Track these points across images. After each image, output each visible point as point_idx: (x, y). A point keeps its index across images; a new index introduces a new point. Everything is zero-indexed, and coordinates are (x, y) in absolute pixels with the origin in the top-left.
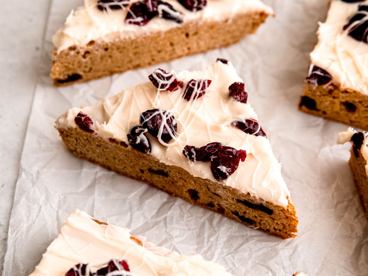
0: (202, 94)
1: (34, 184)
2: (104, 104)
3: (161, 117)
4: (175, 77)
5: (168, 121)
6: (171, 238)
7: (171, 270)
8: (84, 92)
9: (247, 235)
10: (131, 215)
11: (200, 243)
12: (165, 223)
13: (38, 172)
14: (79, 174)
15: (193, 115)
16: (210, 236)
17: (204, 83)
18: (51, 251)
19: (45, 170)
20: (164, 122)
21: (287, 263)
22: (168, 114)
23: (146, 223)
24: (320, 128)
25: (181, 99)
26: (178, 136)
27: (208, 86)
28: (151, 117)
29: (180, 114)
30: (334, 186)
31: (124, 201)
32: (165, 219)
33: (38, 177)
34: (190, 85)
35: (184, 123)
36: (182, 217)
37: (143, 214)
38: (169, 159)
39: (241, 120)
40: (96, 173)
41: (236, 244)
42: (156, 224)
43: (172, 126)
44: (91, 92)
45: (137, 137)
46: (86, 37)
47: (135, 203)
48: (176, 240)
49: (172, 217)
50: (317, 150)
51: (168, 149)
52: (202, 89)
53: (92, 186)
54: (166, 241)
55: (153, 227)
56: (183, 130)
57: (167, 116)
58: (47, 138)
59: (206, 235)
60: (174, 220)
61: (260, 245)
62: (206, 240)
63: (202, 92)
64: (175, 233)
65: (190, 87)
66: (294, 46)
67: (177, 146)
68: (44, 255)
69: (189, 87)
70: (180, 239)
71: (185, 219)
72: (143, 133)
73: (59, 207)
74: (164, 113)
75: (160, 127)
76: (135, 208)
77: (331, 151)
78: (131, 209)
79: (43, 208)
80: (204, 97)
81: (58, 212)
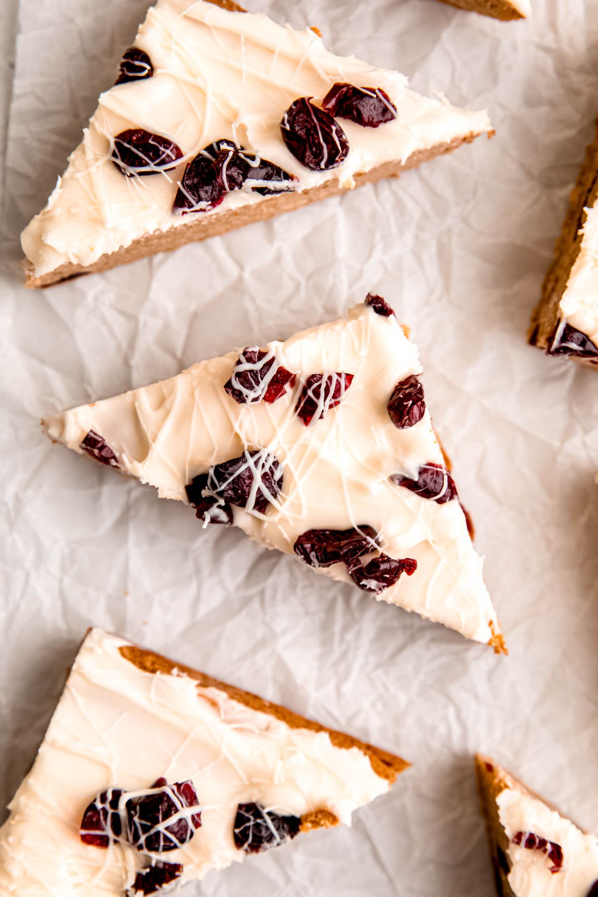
0: (334, 405)
1: (11, 525)
2: (136, 405)
3: (252, 474)
4: (278, 364)
5: (265, 477)
6: (274, 636)
7: (271, 778)
8: (96, 299)
9: (412, 626)
10: (200, 586)
11: (326, 643)
12: (262, 602)
13: (17, 499)
14: (97, 498)
15: (314, 455)
16: (346, 629)
17: (338, 383)
18: (53, 741)
19: (30, 493)
20: (258, 483)
21: (482, 688)
22: (266, 461)
23: (226, 601)
24: (568, 382)
25: (292, 418)
26: (284, 499)
27: (346, 388)
28: (231, 479)
29: (290, 449)
30: (583, 519)
31: (186, 553)
32: (262, 593)
33: (18, 510)
34: (310, 393)
35: (296, 469)
36: (293, 587)
37: (221, 583)
38: (268, 541)
39: (410, 475)
40: (129, 492)
41: (392, 645)
42: (246, 602)
43: (273, 482)
44: (110, 297)
45: (206, 513)
46: (92, 249)
47: (205, 558)
48: (282, 641)
49: (275, 590)
50: (557, 444)
51: (265, 526)
52: (334, 397)
53: (122, 522)
54: (263, 643)
55: (239, 611)
56: (295, 485)
57: (263, 466)
58: (29, 416)
59: (337, 627)
60: (279, 596)
61: (435, 649)
62: (337, 639)
63: (333, 401)
64: (281, 624)
65: (309, 397)
66: (529, 174)
67: (283, 520)
68: (40, 750)
69: (307, 397)
70: (289, 637)
71: (299, 591)
72: (216, 505)
73: (64, 570)
74: (256, 463)
75: (248, 495)
76: (206, 571)
77: (585, 445)
78: (198, 571)
79: (33, 576)
80: (337, 409)
81: (61, 581)
